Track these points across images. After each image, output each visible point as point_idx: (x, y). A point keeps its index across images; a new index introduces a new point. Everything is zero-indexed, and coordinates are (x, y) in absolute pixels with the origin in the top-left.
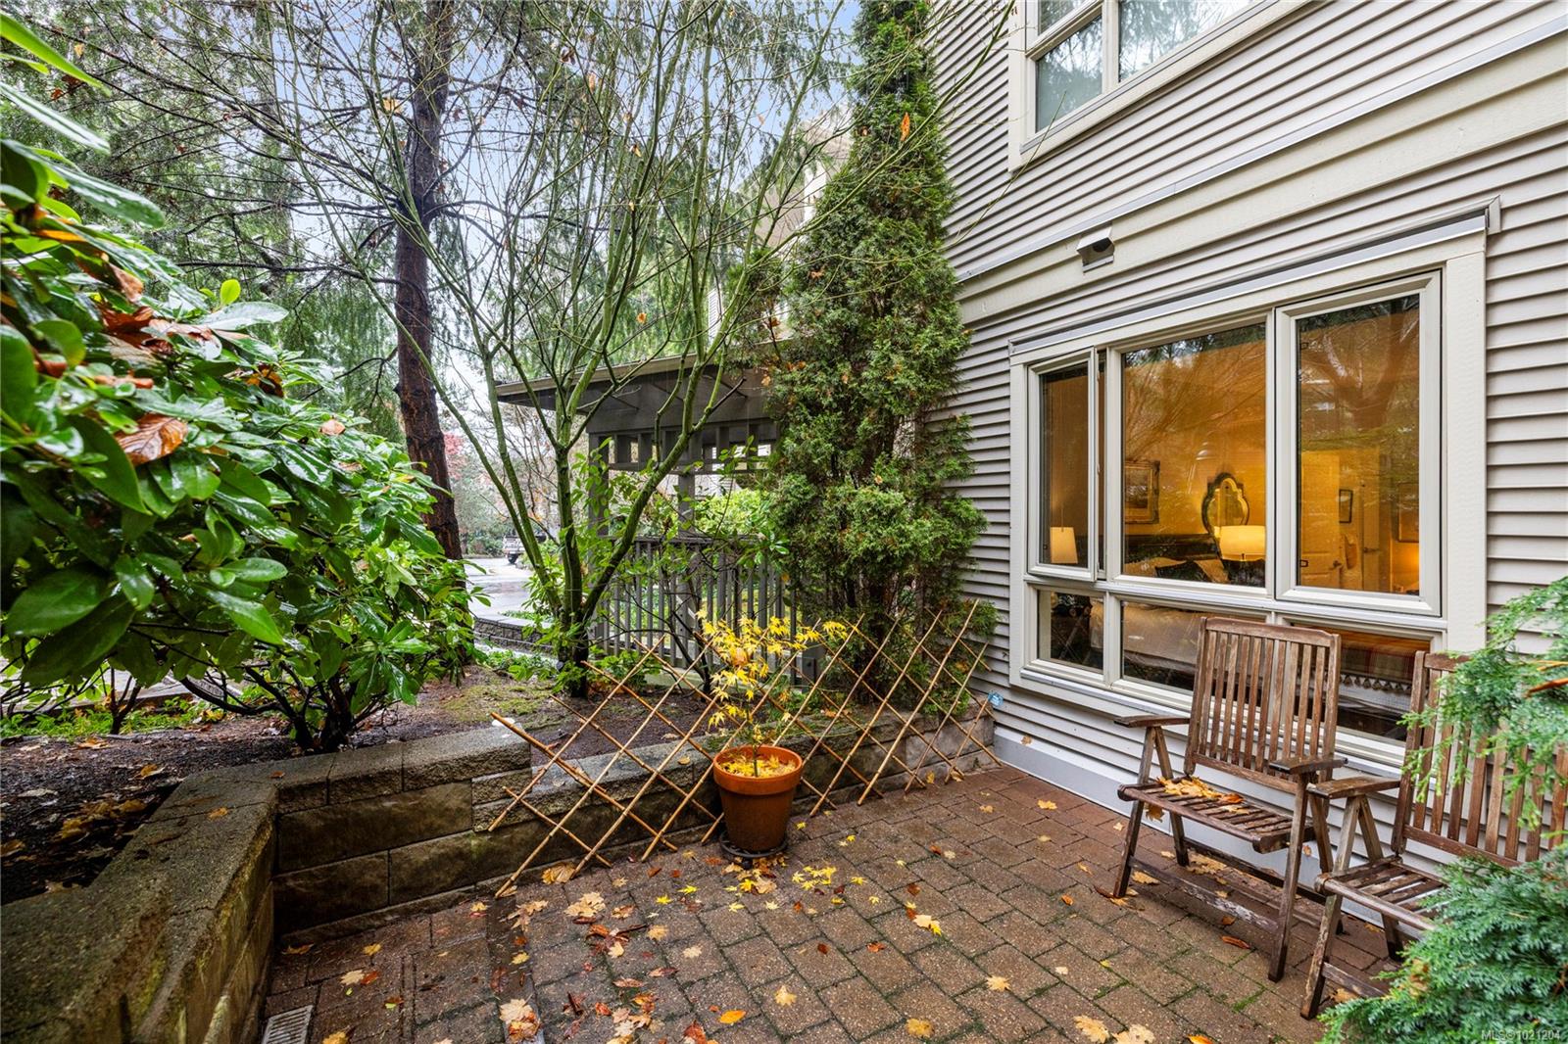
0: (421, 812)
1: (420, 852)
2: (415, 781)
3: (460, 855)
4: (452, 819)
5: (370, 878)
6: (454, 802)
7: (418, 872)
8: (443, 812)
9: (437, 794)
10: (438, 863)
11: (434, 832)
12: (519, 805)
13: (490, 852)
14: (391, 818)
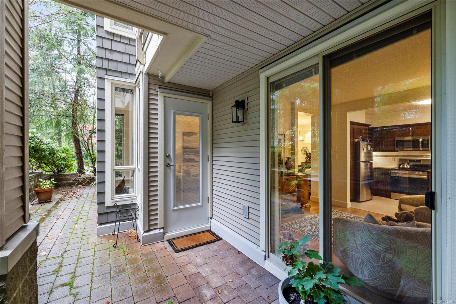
0: (65, 178)
1: (65, 182)
2: (65, 175)
3: (69, 183)
4: (68, 179)
5: (60, 183)
6: (69, 178)
7: (65, 184)
8: (67, 179)
9: (67, 177)
10: (67, 183)
11: (66, 180)
12: (76, 179)
13: (72, 183)
14: (62, 178)
